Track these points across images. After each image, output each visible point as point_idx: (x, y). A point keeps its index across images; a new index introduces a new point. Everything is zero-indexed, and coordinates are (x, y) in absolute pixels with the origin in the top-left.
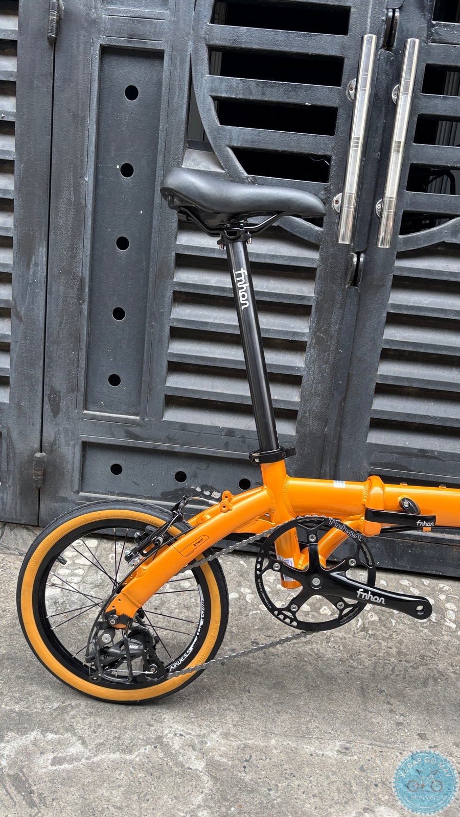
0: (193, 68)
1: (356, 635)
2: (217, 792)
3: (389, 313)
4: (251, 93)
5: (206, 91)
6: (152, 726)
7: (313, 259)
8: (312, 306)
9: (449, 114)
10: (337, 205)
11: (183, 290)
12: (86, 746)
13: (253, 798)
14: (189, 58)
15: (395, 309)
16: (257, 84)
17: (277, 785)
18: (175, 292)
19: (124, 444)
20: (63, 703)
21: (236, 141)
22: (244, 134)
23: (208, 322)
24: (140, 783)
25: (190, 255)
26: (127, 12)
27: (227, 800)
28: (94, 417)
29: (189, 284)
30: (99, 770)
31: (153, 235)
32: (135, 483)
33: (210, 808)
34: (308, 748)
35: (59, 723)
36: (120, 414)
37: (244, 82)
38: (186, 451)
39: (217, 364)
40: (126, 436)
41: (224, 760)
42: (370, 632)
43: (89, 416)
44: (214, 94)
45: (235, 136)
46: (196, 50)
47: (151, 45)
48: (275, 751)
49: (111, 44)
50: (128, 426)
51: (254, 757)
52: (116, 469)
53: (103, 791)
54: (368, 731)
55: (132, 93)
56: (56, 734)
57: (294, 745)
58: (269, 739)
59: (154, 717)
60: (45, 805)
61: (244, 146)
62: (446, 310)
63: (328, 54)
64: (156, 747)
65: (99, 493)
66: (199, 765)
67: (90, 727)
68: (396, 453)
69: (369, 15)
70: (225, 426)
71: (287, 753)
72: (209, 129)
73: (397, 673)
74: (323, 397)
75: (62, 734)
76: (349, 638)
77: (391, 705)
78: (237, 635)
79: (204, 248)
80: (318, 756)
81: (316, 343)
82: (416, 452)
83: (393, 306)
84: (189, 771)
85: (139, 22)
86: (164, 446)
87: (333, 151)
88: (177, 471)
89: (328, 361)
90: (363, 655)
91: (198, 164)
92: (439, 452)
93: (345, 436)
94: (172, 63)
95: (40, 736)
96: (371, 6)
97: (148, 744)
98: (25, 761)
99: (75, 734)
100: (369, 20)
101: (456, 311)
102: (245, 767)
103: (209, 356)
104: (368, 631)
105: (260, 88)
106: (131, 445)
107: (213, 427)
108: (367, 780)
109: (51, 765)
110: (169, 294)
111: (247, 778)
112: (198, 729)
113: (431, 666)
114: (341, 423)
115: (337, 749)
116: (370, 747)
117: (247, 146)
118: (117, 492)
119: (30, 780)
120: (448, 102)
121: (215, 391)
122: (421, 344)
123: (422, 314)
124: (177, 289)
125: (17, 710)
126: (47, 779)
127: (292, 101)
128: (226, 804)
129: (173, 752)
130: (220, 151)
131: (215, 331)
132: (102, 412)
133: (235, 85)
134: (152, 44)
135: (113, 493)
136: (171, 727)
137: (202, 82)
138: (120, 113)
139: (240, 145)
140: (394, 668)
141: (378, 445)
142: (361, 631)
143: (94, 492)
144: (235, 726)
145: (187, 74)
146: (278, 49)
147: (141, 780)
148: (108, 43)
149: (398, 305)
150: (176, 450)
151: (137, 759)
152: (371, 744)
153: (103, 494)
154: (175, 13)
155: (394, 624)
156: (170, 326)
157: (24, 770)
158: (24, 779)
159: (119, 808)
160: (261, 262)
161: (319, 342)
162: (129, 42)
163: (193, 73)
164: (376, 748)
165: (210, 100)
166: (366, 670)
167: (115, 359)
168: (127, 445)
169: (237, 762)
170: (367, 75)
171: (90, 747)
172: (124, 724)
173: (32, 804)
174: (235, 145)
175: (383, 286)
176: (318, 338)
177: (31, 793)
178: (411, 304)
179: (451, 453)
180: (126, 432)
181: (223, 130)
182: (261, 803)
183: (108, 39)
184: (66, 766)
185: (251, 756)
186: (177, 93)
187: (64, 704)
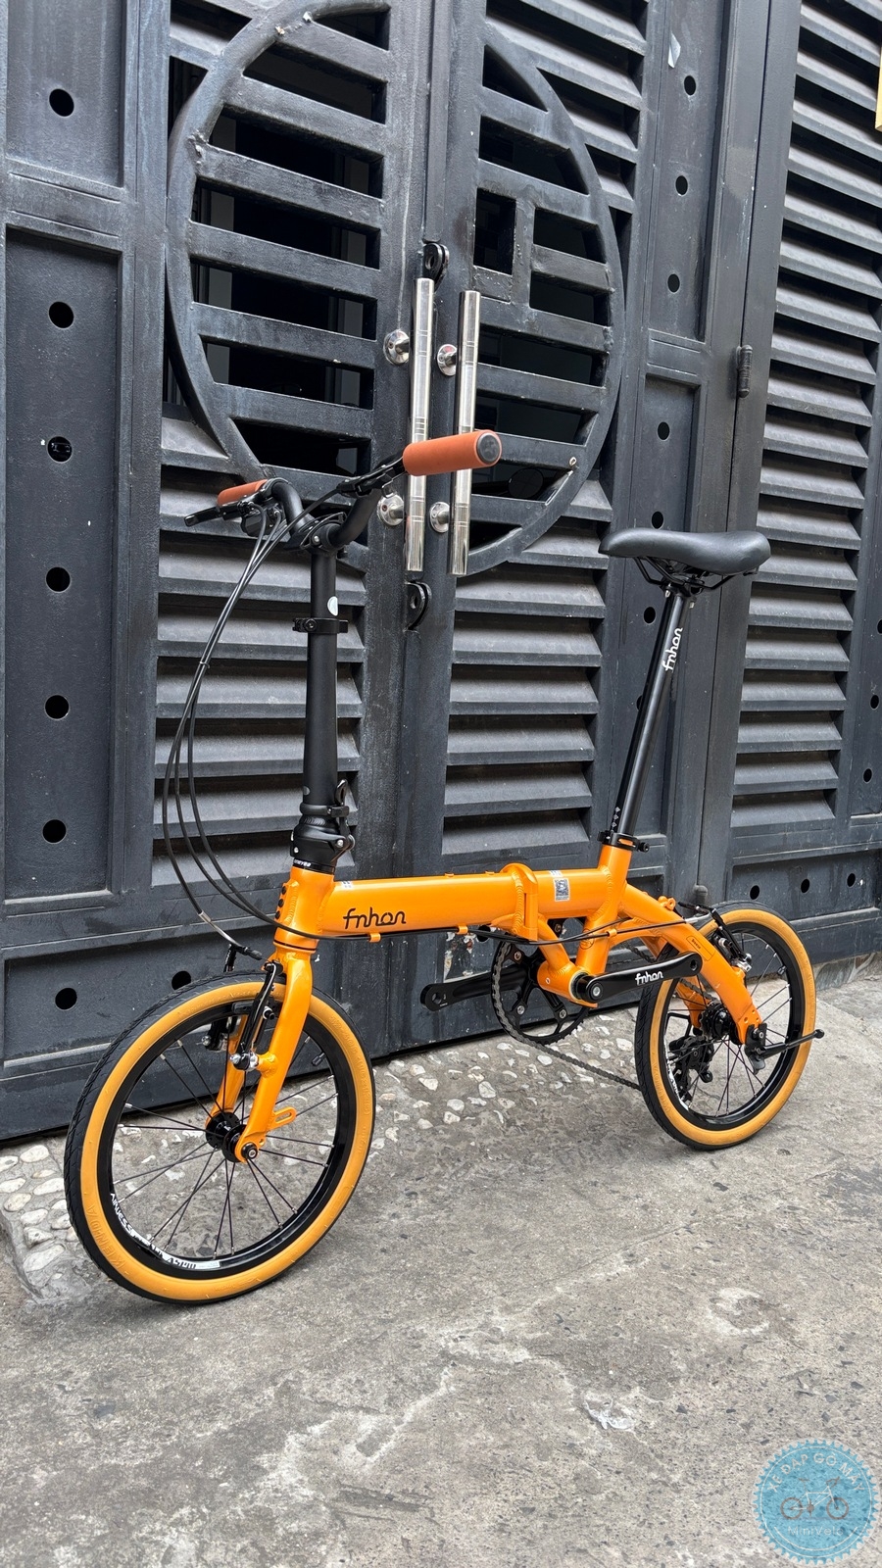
0: (171, 288)
1: (507, 1133)
2: (575, 1367)
3: (454, 666)
4: (259, 338)
5: (193, 327)
6: (420, 1346)
7: (358, 593)
8: (361, 664)
9: (499, 391)
10: (385, 513)
11: (175, 654)
12: (376, 1412)
13: (614, 1350)
14: (162, 272)
15: (460, 658)
16: (267, 324)
17: (617, 1327)
18: (162, 659)
19: (87, 947)
20: (276, 1384)
21: (242, 410)
22: (253, 399)
23: (217, 704)
24: (489, 1409)
25: (183, 595)
26: (55, 175)
27: (595, 1368)
28: (28, 909)
29: (184, 643)
30: (427, 1426)
31: (120, 563)
32: (103, 1015)
33: (589, 1385)
34: (599, 1276)
35: (303, 1410)
36: (69, 892)
37: (249, 318)
38: (195, 932)
39: (236, 773)
40: (90, 931)
41: (539, 1334)
42: (519, 1123)
43: (18, 909)
44: (205, 333)
45: (240, 401)
46: (174, 261)
47: (99, 239)
48: (572, 1297)
49: (27, 227)
50: (91, 911)
51: (561, 1314)
52: (66, 999)
53: (465, 1443)
54: (626, 1229)
55: (61, 314)
56: (320, 1423)
57: (581, 1281)
58: (552, 1289)
59: (409, 1336)
60: (426, 1498)
61: (253, 417)
62: (514, 653)
63: (357, 292)
64: (454, 1365)
65: (38, 1053)
66: (522, 1355)
67: (350, 1390)
68: (476, 862)
69: (404, 245)
70: (254, 874)
71: (585, 1292)
72: (200, 387)
73: (588, 1157)
74: (387, 797)
75: (327, 1419)
76: (503, 1140)
77: (618, 1192)
78: (379, 1194)
79: (204, 582)
80: (615, 1278)
81: (372, 719)
82: (497, 855)
83: (459, 654)
84: (520, 1366)
85: (76, 197)
86: (156, 933)
87: (373, 432)
88: (175, 973)
89: (388, 744)
90: (537, 1154)
91: (182, 444)
92: (523, 849)
93: (417, 852)
94: (137, 276)
95: (303, 1438)
96: (404, 233)
97: (441, 1367)
98: (330, 1473)
99: (342, 1409)
100: (404, 253)
101: (525, 654)
102: (567, 1328)
103: (223, 760)
104: (515, 1123)
105: (271, 330)
106: (100, 944)
107: (236, 879)
108: (681, 1275)
109: (368, 1456)
110: (152, 663)
111: (583, 1337)
112: (472, 1321)
113: (609, 1134)
114: (410, 835)
115: (622, 1261)
116: (647, 1242)
117: (258, 418)
118: (70, 1041)
119: (369, 1487)
120: (497, 375)
121: (235, 818)
122: (492, 703)
123: (491, 662)
124: (165, 653)
125: (225, 1428)
126: (387, 1473)
127: (316, 354)
128: (599, 1372)
129: (478, 1358)
130: (220, 424)
131: (229, 717)
132: (34, 896)
133: (235, 323)
134: (101, 238)
135: (63, 1046)
136: (441, 1336)
137: (186, 312)
138: (43, 348)
139: (247, 416)
140: (581, 1154)
141: (456, 855)
142: (509, 1126)
143: (28, 1054)
144: (504, 1295)
145: (162, 296)
146: (292, 276)
147: (486, 1406)
148: (22, 224)
149: (463, 652)
150: (177, 935)
151: (452, 1389)
152: (645, 1240)
153: (44, 1052)
154: (137, 193)
155: (536, 1103)
156: (157, 719)
157: (345, 1482)
158: (359, 1491)
159: (506, 1446)
160: (289, 600)
161: (376, 715)
162: (61, 228)
163: (172, 297)
164: (653, 1241)
165: (199, 342)
166: (556, 1169)
167: (53, 793)
168: (92, 946)
169: (553, 1329)
170: (426, 333)
171: (383, 1409)
172: (385, 1363)
173: (412, 1508)
174: (241, 415)
175: (445, 627)
176: (374, 710)
177: (391, 1499)
178: (477, 650)
179: (535, 847)
180: (88, 924)
181: (222, 391)
182: (627, 1351)
183: (21, 217)
184: (384, 1447)
185: (558, 1315)
186: (147, 325)
187: (279, 1386)
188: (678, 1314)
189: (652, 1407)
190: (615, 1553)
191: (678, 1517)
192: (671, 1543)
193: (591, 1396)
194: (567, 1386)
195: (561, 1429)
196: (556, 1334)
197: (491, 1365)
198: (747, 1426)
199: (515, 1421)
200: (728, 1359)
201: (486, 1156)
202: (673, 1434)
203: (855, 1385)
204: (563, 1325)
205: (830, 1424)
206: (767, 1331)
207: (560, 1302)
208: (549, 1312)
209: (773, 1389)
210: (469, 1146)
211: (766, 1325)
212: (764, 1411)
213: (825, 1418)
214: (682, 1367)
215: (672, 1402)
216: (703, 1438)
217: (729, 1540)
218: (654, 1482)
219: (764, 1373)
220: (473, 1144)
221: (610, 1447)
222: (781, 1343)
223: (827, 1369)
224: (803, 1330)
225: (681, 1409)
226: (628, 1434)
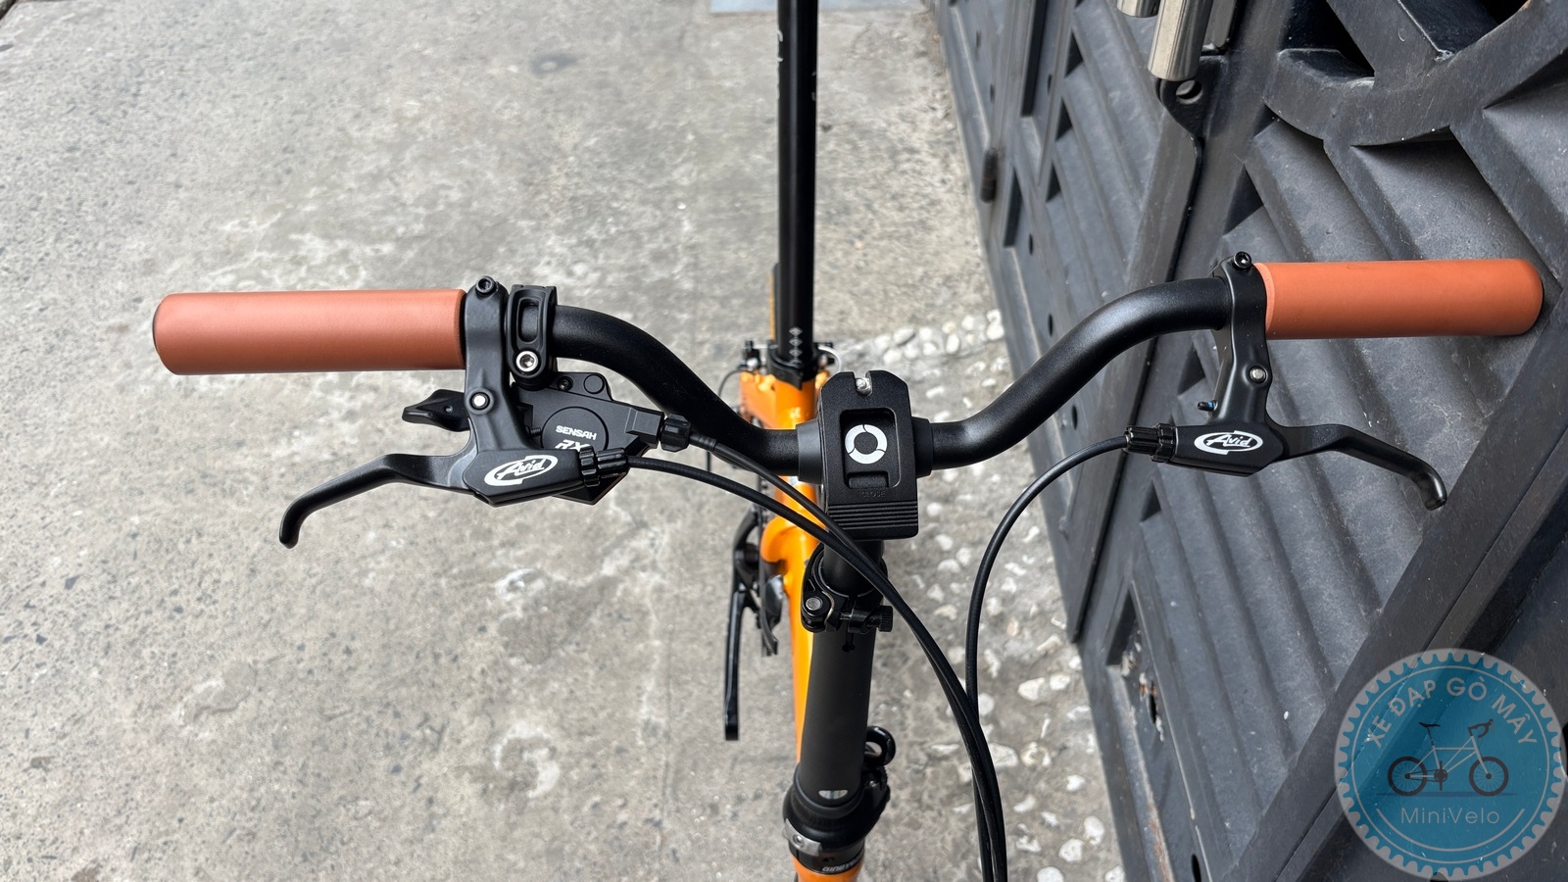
2: (570, 592)
17: (584, 651)
33: (548, 590)
41: (619, 594)
48: (641, 645)
51: (628, 623)
54: (695, 762)
57: (654, 667)
58: (660, 637)
71: (640, 660)
80: (639, 696)
102: (610, 616)
108: (602, 756)
111: (593, 620)
115: (653, 719)
188: (561, 707)
189: (501, 612)
190: (432, 514)
191: (422, 560)
192: (412, 543)
193: (539, 584)
194: (559, 576)
195: (530, 548)
196: (610, 605)
197: (615, 546)
198: (437, 657)
199: (555, 529)
200: (493, 704)
201: (886, 703)
202: (471, 607)
203: (397, 770)
204: (615, 615)
205: (390, 711)
206: (490, 759)
207: (640, 634)
208: (637, 617)
209: (446, 706)
210: (905, 688)
211: (497, 764)
212: (438, 680)
213: (397, 715)
214: (513, 661)
215: (493, 629)
216: (453, 622)
217: (385, 572)
218: (451, 567)
219: (461, 715)
220: (907, 694)
221: (494, 564)
222: (475, 759)
223: (426, 766)
224: (469, 789)
225: (483, 629)
226: (493, 581)
